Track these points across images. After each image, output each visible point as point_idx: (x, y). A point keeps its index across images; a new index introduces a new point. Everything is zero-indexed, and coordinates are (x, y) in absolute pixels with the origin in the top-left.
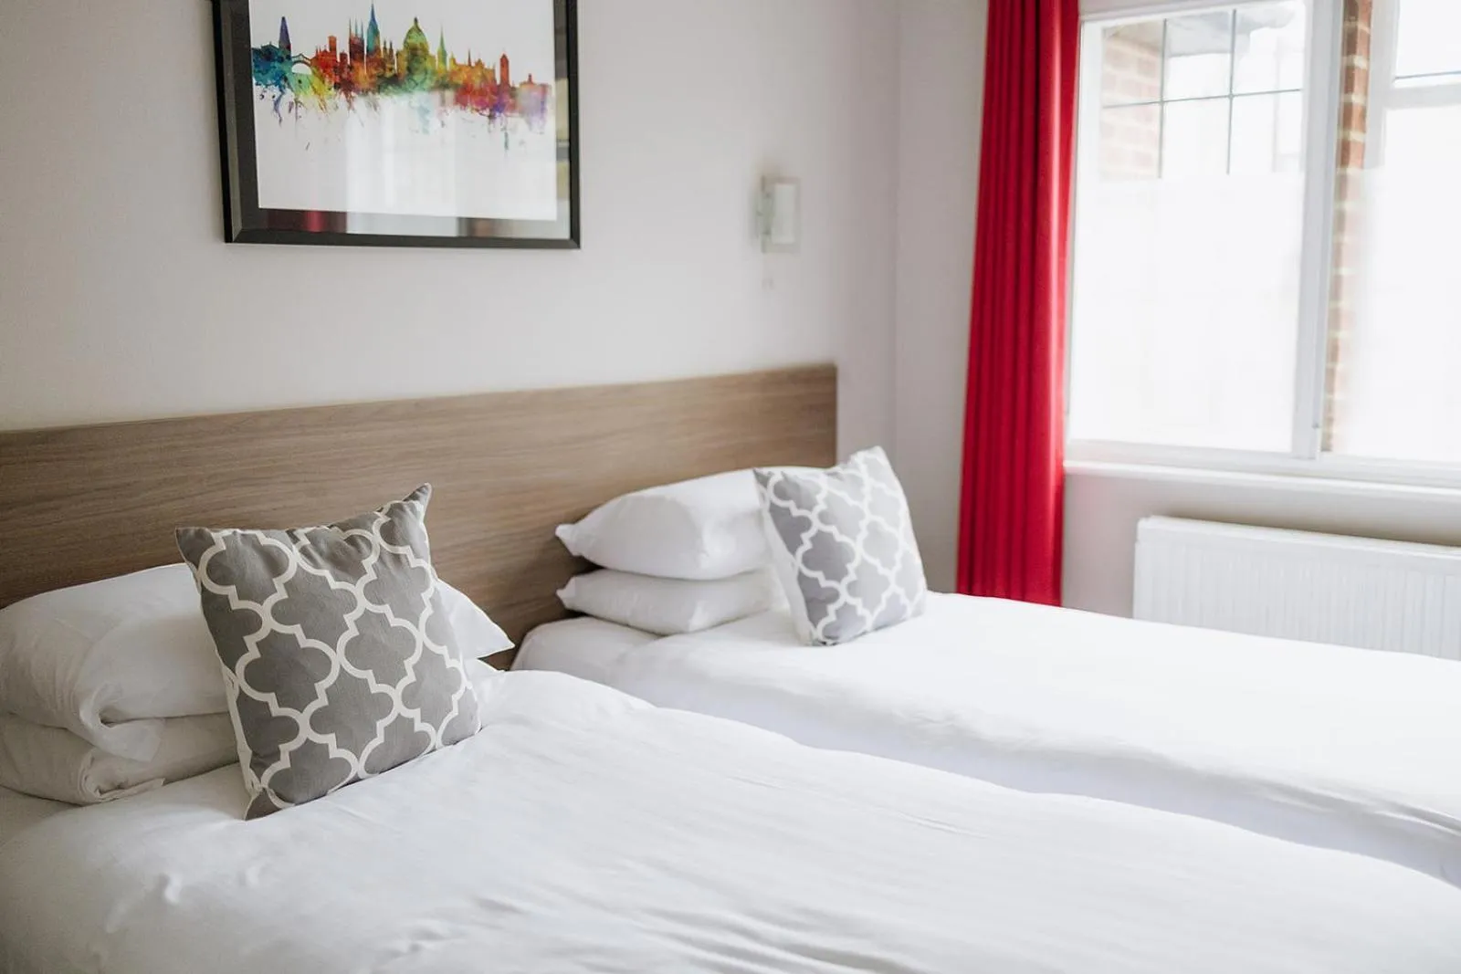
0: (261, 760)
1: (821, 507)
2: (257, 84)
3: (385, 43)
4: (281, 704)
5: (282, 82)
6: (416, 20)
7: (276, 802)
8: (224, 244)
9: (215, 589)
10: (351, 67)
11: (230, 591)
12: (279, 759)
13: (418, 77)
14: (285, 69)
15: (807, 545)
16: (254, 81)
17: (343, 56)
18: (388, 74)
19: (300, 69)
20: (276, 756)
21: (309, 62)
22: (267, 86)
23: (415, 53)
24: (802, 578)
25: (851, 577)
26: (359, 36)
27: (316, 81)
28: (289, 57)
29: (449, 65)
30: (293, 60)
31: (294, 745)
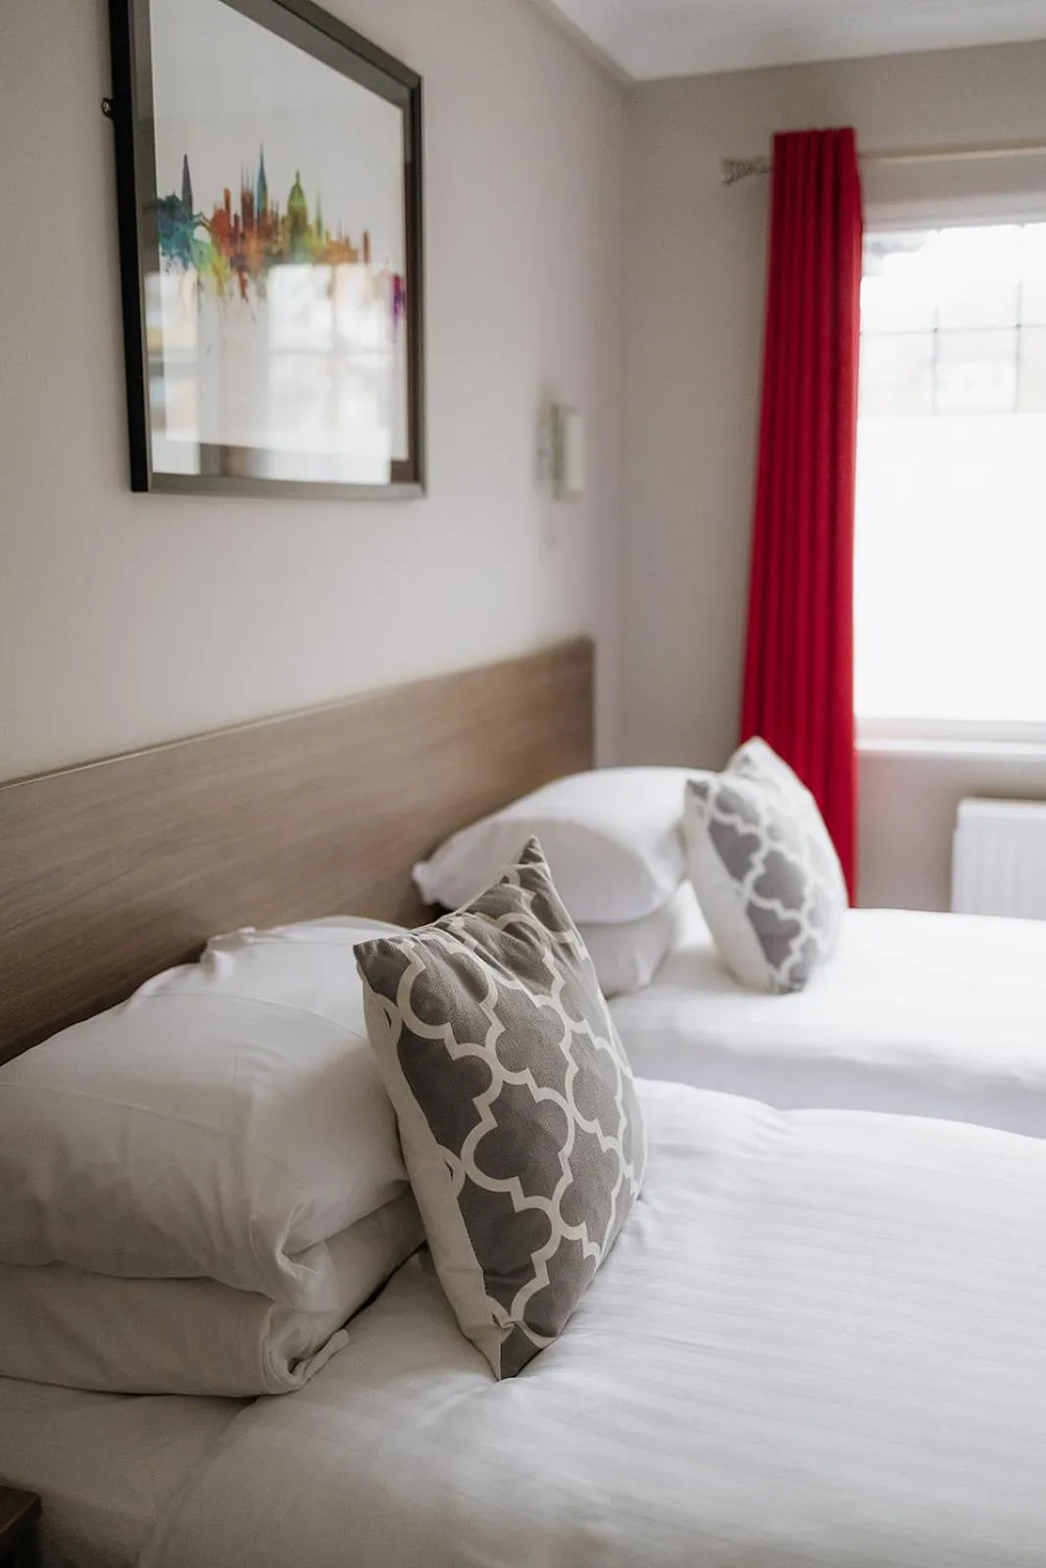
0: (506, 1281)
1: (765, 821)
2: (163, 254)
3: (272, 203)
4: (528, 1192)
5: (186, 254)
6: (298, 176)
7: (538, 1341)
8: (131, 493)
9: (422, 1030)
10: (243, 236)
11: (445, 1032)
12: (534, 1276)
13: (299, 256)
14: (188, 231)
15: (758, 869)
16: (161, 250)
17: (236, 217)
18: (275, 249)
19: (201, 234)
20: (527, 1272)
21: (208, 225)
22: (172, 257)
23: (297, 221)
24: (753, 912)
25: (808, 905)
26: (250, 188)
27: (214, 252)
28: (191, 216)
29: (324, 242)
30: (196, 220)
31: (550, 1249)
